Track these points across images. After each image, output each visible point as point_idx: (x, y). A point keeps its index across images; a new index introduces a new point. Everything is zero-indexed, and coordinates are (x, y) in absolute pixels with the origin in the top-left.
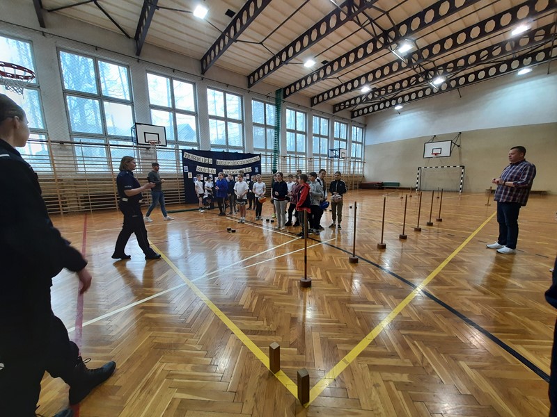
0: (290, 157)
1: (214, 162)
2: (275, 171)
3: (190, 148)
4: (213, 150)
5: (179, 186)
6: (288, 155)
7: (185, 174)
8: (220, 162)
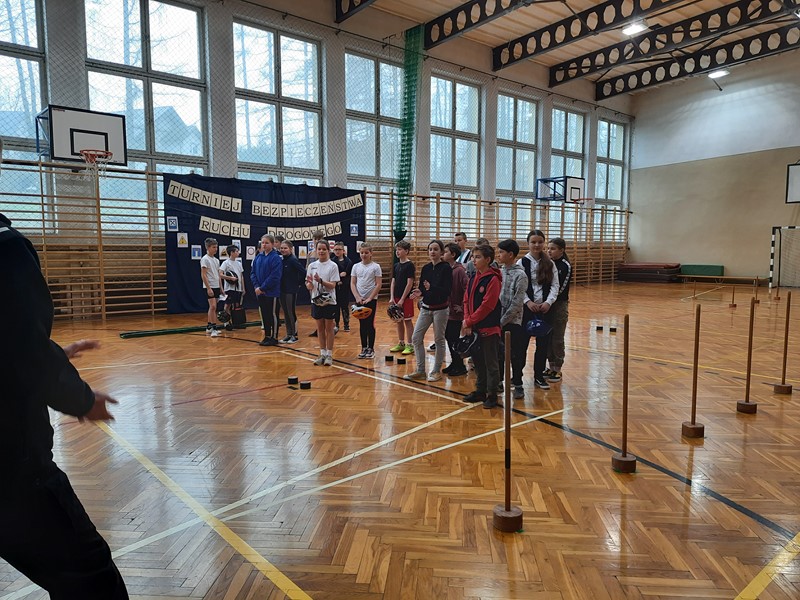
0: (438, 198)
1: (247, 206)
2: (399, 234)
3: (186, 170)
4: (242, 176)
5: (152, 268)
6: (433, 193)
7: (171, 237)
8: (261, 208)
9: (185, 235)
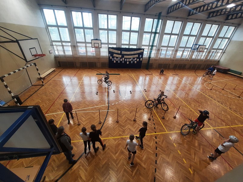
1: (121, 52)
7: (109, 57)
9: (111, 57)
